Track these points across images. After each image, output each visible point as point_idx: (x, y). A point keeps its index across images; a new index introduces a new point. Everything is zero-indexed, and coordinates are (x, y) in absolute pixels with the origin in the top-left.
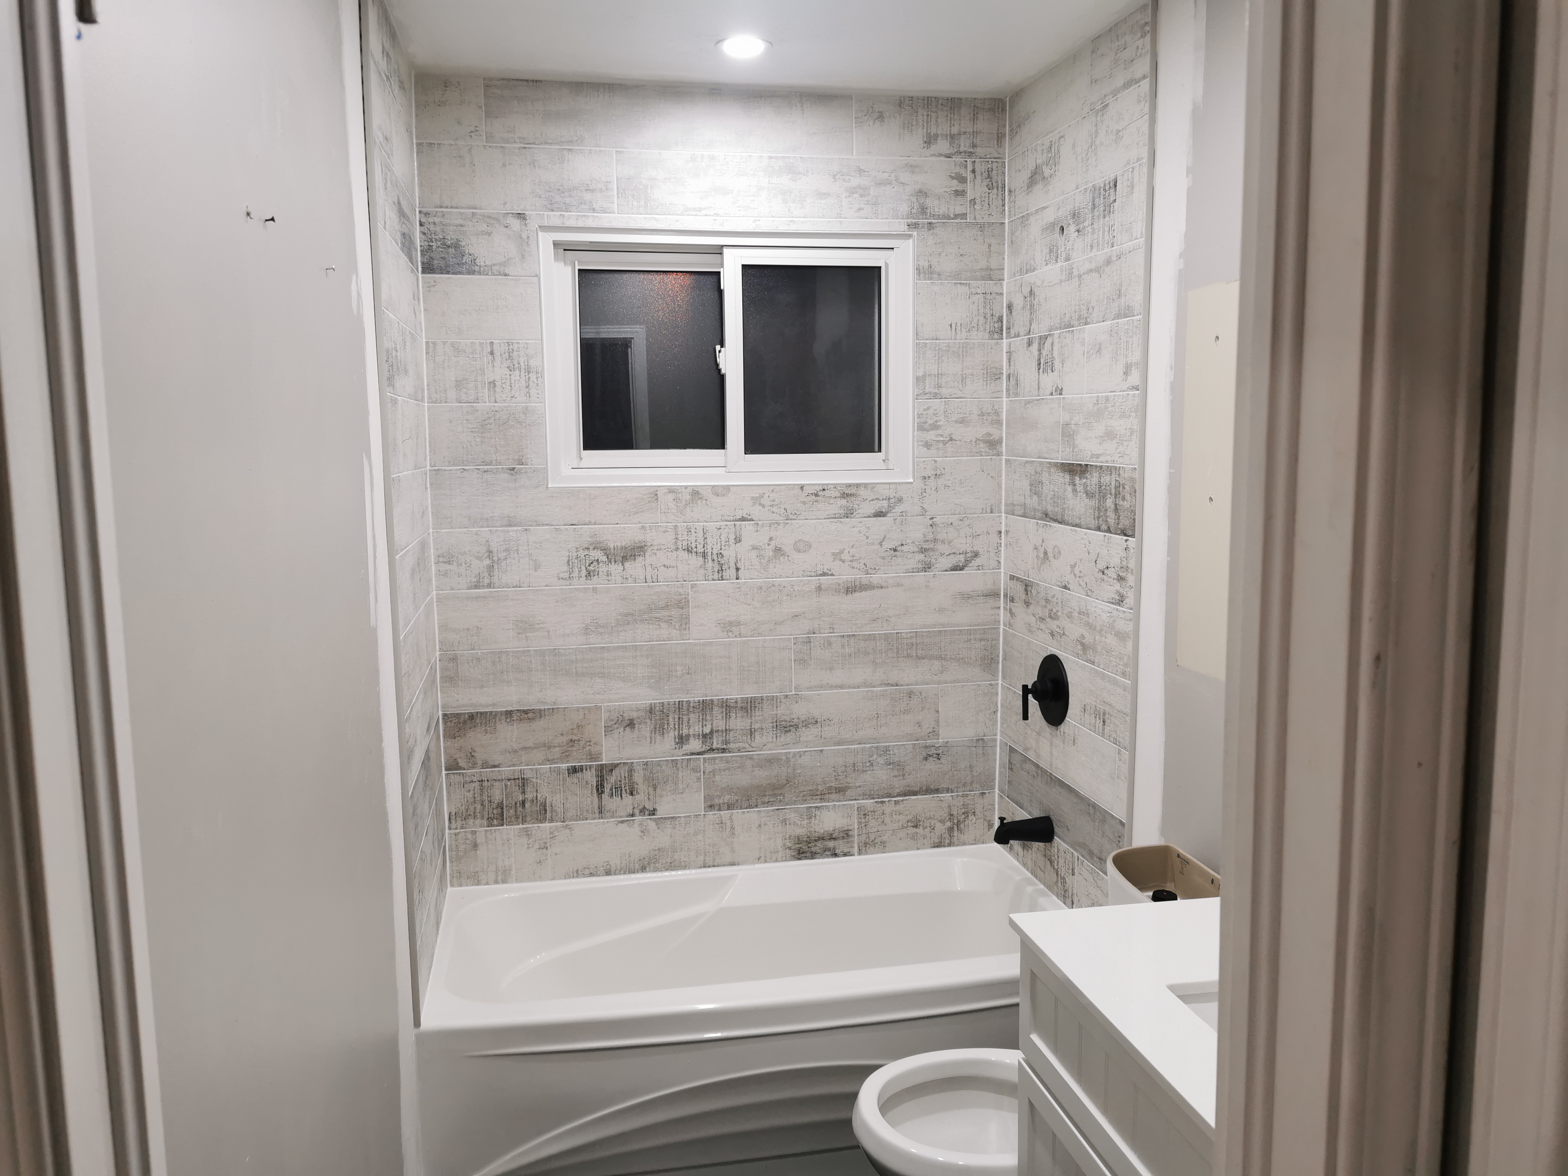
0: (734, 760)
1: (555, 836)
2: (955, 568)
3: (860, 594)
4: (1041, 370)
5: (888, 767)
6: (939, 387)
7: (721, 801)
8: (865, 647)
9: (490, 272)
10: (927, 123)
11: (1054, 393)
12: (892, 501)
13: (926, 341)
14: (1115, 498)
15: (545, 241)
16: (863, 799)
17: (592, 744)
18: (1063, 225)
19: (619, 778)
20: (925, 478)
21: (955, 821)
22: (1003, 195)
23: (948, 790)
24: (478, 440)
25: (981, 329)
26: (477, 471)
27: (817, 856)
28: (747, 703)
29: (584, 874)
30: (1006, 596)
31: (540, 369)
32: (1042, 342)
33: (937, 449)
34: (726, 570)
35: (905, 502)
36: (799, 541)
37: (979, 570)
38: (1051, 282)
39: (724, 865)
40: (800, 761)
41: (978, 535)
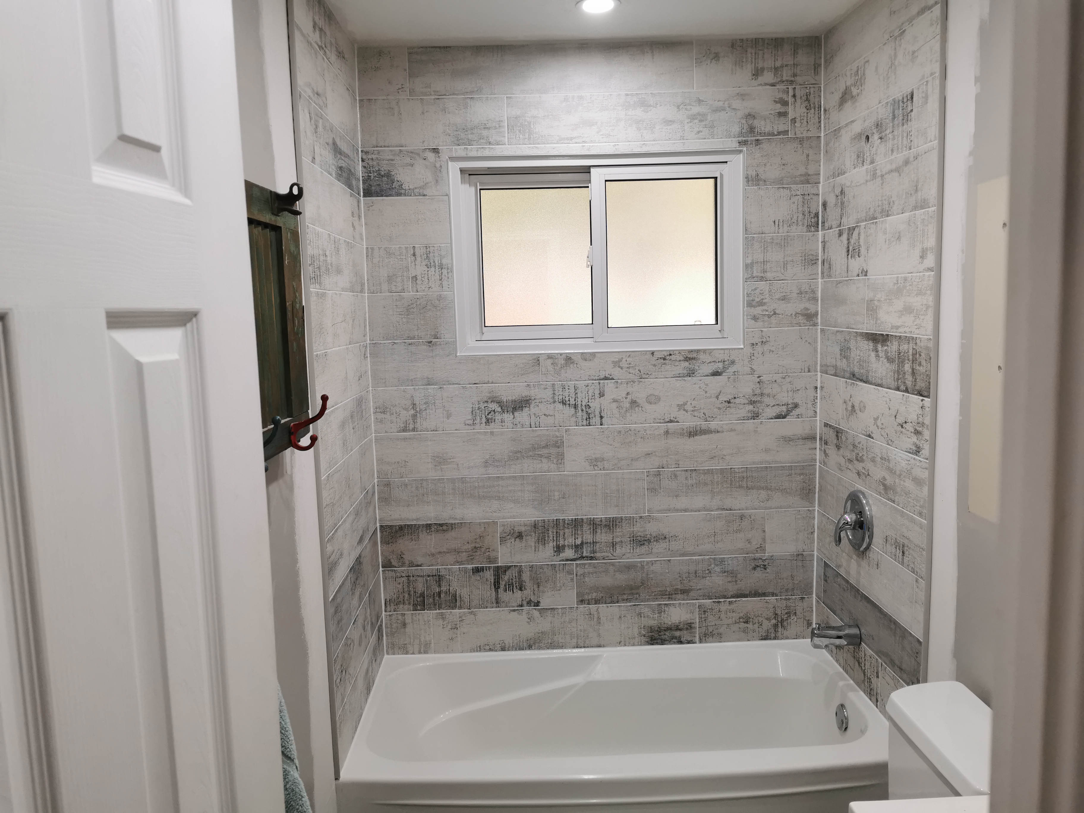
0: (600, 566)
1: (463, 620)
2: (779, 417)
3: (700, 437)
4: (850, 256)
5: (724, 574)
6: (765, 271)
7: (590, 597)
8: (705, 480)
9: (413, 194)
10: (755, 59)
11: (860, 274)
12: (726, 363)
13: (755, 235)
14: (913, 364)
15: (454, 169)
16: (703, 599)
17: (490, 550)
18: (868, 134)
19: (511, 577)
20: (753, 344)
21: (779, 619)
22: (820, 114)
23: (773, 594)
24: (404, 320)
25: (800, 224)
26: (404, 344)
27: (666, 642)
28: (610, 521)
29: (485, 649)
30: (821, 439)
31: (450, 266)
32: (851, 233)
33: (763, 321)
34: (592, 418)
35: (737, 364)
36: (651, 395)
37: (799, 418)
38: (858, 182)
39: (592, 647)
40: (652, 568)
41: (798, 390)
